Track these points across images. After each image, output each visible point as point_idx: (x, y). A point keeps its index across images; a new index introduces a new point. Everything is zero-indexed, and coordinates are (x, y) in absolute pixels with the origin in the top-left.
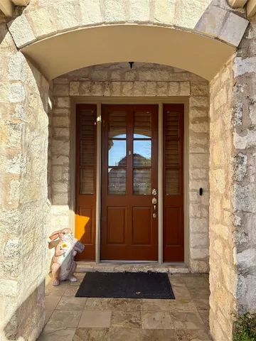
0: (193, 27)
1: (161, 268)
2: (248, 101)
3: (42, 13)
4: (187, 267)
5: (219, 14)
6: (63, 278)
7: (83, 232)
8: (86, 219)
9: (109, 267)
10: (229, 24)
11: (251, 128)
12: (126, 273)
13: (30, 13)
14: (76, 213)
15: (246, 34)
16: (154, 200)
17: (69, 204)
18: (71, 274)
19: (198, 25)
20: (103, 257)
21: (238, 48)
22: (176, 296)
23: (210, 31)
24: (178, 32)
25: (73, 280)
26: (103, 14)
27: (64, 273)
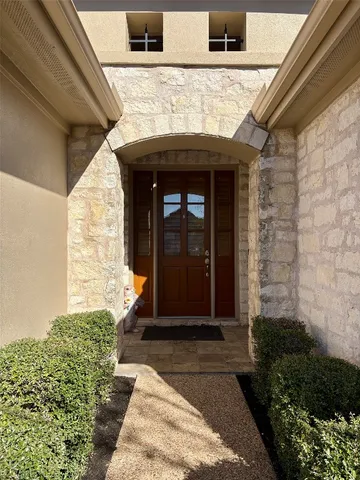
0: (231, 137)
1: (214, 322)
2: (267, 187)
3: (129, 127)
4: (238, 320)
5: (249, 128)
6: (127, 329)
7: (141, 290)
8: (143, 279)
9: (166, 322)
10: (255, 135)
11: (270, 205)
12: (182, 327)
13: (121, 127)
14: (135, 273)
15: (267, 141)
16: (207, 261)
17: (129, 264)
18: (134, 326)
19: (235, 136)
20: (161, 313)
21: (262, 151)
22: (226, 338)
23: (243, 140)
24: (221, 140)
25: (136, 330)
26: (171, 128)
27: (128, 324)
